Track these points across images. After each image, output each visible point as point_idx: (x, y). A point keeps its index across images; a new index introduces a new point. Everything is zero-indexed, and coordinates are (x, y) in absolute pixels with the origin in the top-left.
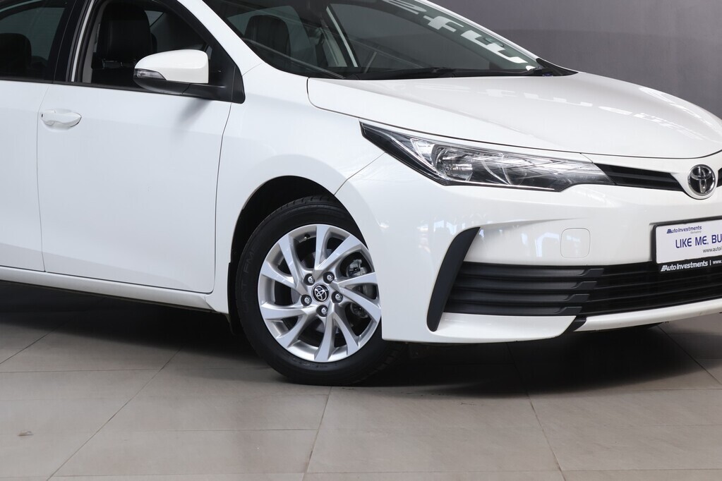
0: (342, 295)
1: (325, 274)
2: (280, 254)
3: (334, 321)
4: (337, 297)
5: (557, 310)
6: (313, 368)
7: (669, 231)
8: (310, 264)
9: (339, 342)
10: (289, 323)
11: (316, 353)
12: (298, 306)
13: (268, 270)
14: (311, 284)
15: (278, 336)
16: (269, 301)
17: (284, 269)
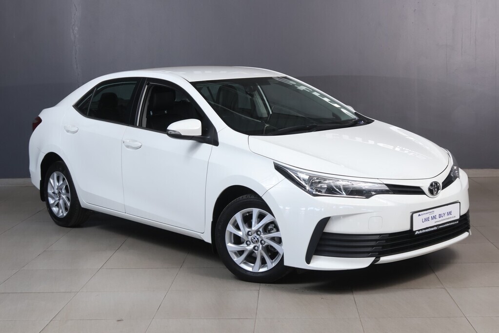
0: (265, 242)
1: (257, 231)
2: (236, 221)
3: (261, 253)
4: (263, 242)
5: (366, 255)
6: (252, 275)
7: (419, 215)
8: (250, 226)
9: (264, 263)
10: (240, 253)
11: (253, 267)
12: (244, 245)
13: (230, 228)
14: (251, 236)
15: (236, 259)
16: (231, 242)
17: (237, 227)
